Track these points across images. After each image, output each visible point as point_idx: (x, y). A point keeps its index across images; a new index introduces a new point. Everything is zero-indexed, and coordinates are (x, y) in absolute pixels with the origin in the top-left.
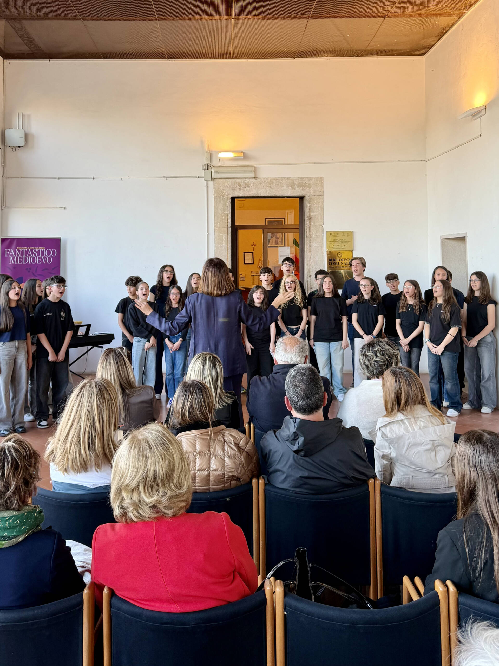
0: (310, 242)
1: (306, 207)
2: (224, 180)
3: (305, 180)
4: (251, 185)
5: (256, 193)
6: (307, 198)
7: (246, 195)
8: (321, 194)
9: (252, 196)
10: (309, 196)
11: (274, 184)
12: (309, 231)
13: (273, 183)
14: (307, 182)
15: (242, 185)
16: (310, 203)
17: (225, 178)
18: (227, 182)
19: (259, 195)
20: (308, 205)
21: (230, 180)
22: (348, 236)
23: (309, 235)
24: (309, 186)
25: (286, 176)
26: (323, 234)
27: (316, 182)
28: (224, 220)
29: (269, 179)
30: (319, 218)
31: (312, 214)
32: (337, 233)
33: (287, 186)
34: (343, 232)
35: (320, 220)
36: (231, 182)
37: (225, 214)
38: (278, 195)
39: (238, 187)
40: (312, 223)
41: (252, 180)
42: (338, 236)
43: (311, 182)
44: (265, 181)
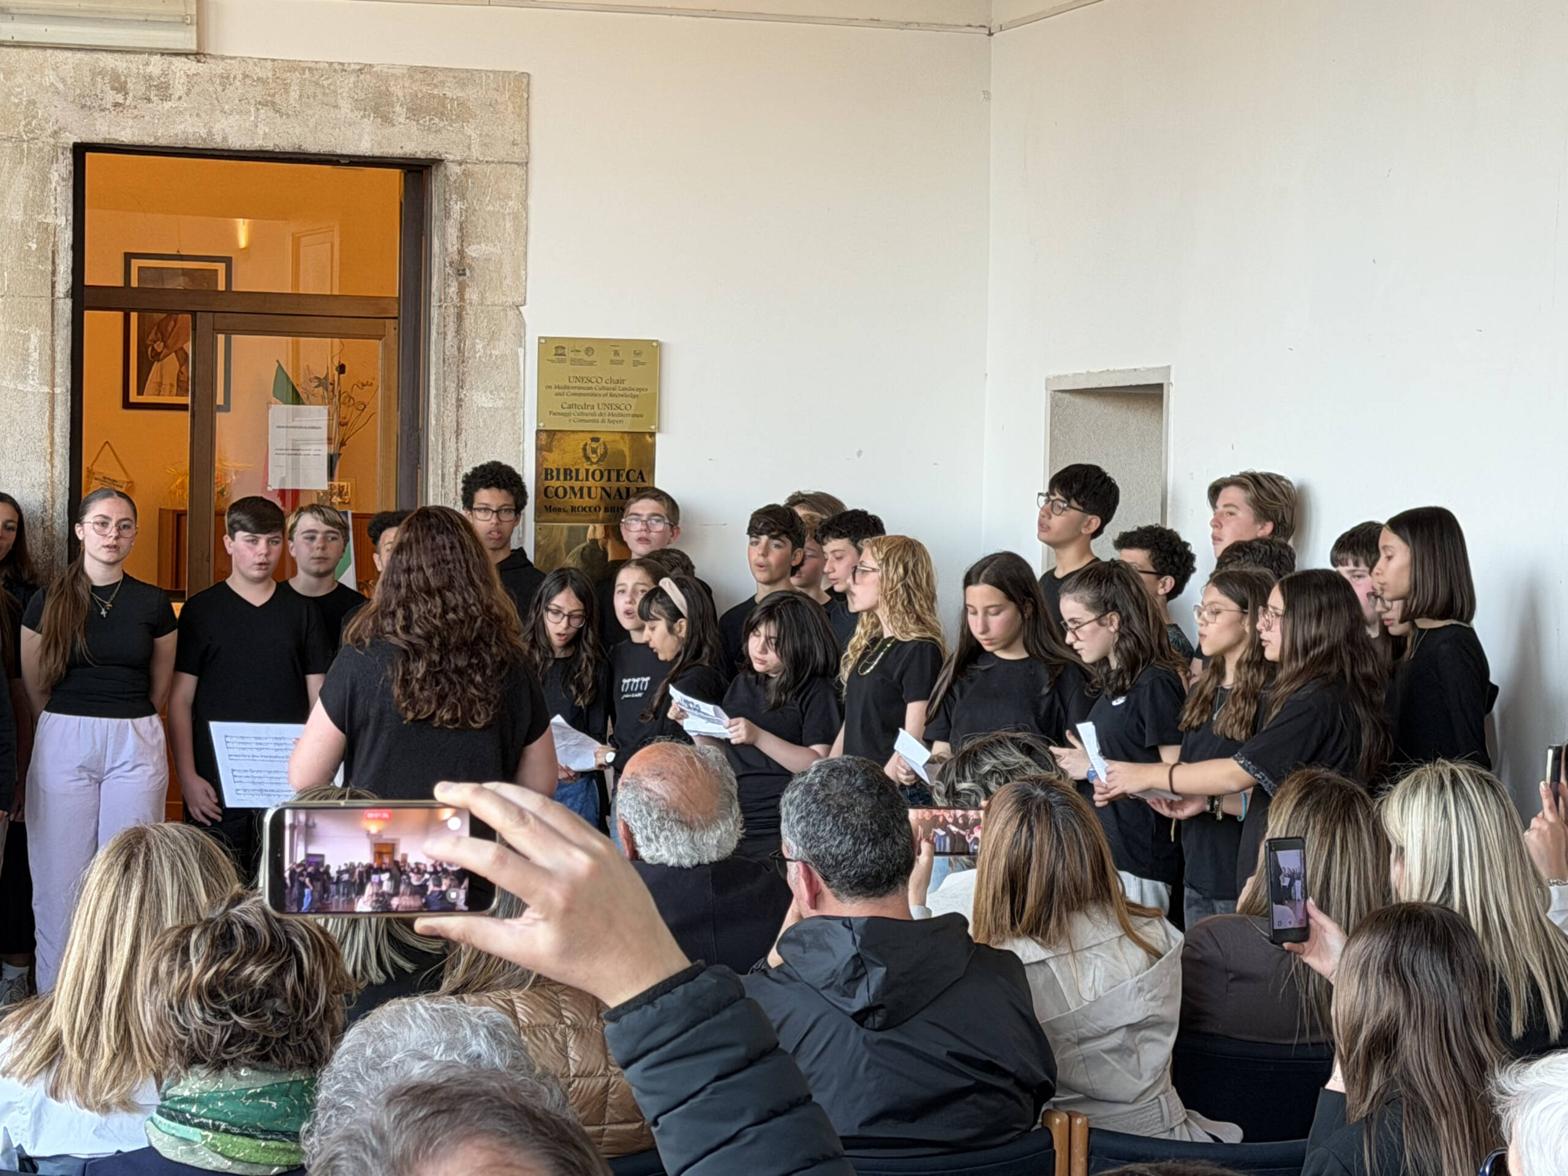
0: (460, 386)
1: (447, 214)
2: (39, 53)
3: (443, 83)
4: (179, 88)
5: (203, 132)
6: (454, 170)
7: (148, 140)
8: (518, 154)
9: (179, 144)
10: (460, 164)
11: (294, 94)
12: (458, 332)
13: (286, 87)
14: (451, 91)
15: (130, 86)
16: (463, 197)
17: (43, 47)
18: (55, 68)
19: (218, 142)
20: (456, 207)
21: (69, 54)
22: (636, 363)
23: (455, 351)
24: (462, 113)
25: (353, 57)
26: (521, 351)
27: (496, 95)
28: (34, 260)
29: (269, 64)
30: (507, 269)
31: (472, 251)
32: (590, 346)
33: (358, 105)
34: (615, 346)
35: (508, 281)
36: (77, 67)
37: (44, 228)
38: (312, 145)
39: (112, 97)
40: (472, 295)
41: (180, 65)
42: (591, 363)
43: (472, 94)
44: (246, 76)
